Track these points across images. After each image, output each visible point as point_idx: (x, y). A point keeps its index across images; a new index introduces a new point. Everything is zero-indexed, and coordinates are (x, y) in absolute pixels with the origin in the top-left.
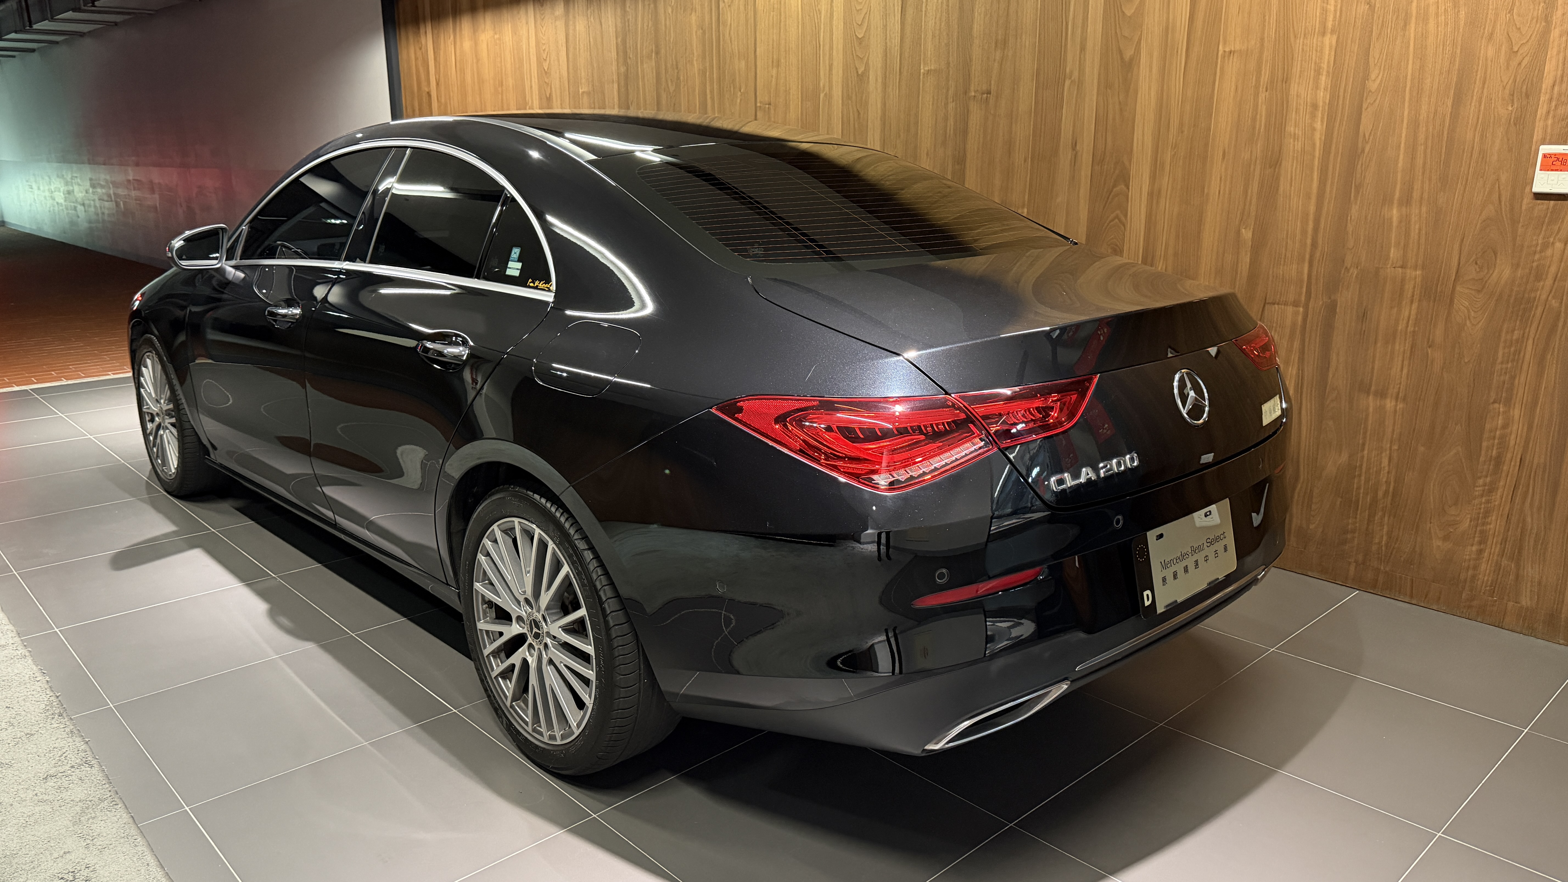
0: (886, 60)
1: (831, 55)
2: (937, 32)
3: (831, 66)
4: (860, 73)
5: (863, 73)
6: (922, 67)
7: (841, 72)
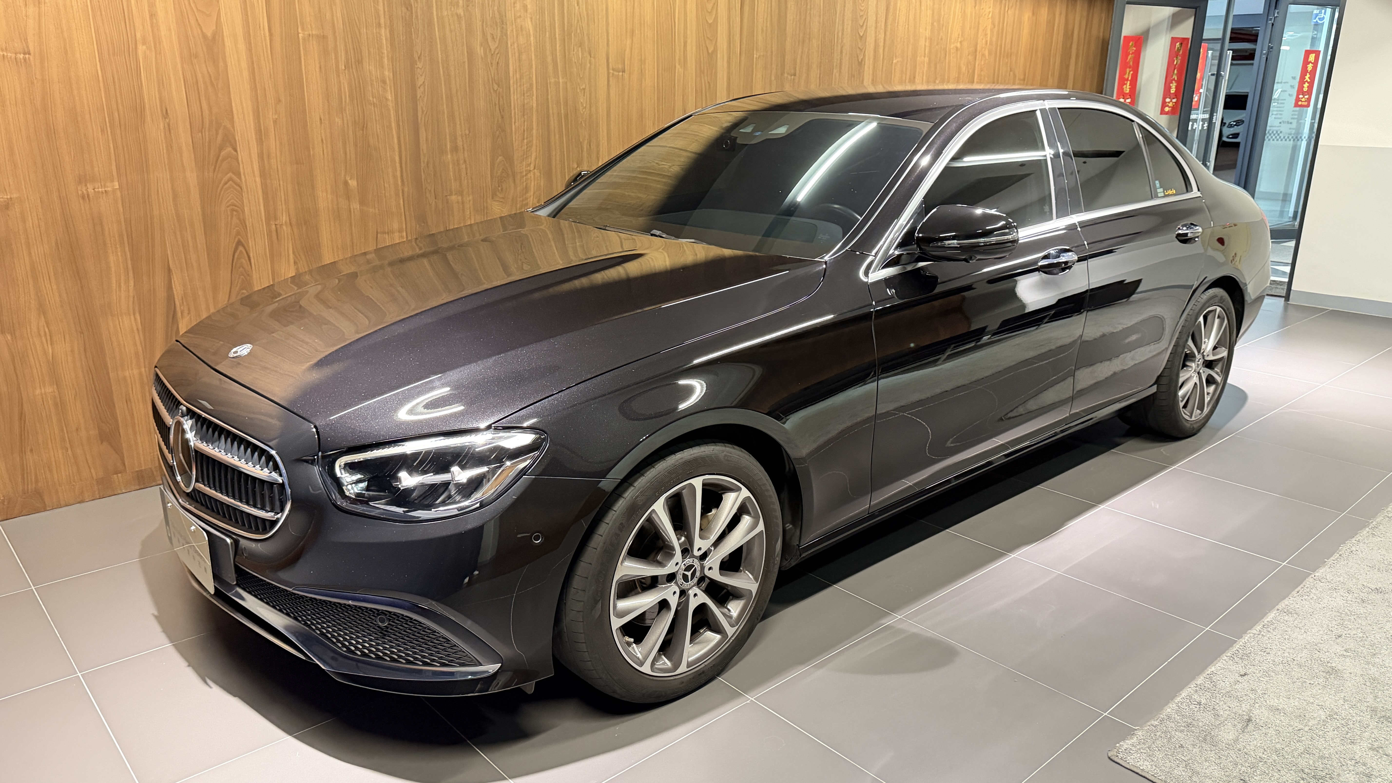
0: (730, 44)
1: (685, 33)
2: (765, 29)
3: (685, 43)
4: (710, 52)
5: (713, 52)
6: (755, 52)
7: (694, 48)
